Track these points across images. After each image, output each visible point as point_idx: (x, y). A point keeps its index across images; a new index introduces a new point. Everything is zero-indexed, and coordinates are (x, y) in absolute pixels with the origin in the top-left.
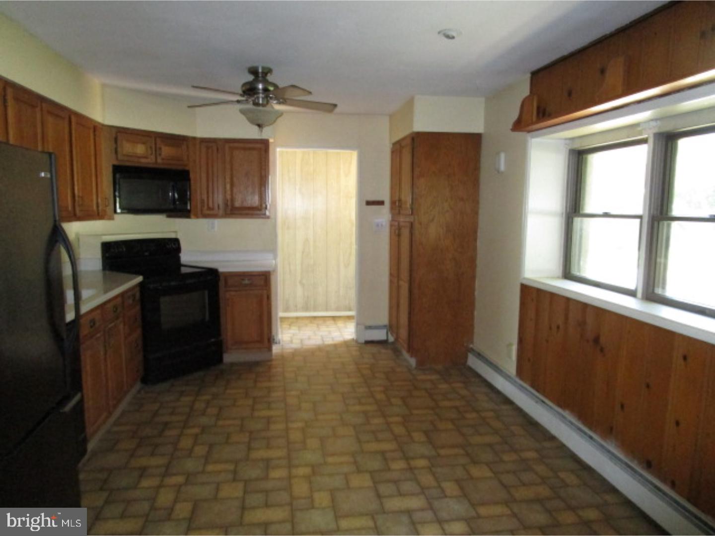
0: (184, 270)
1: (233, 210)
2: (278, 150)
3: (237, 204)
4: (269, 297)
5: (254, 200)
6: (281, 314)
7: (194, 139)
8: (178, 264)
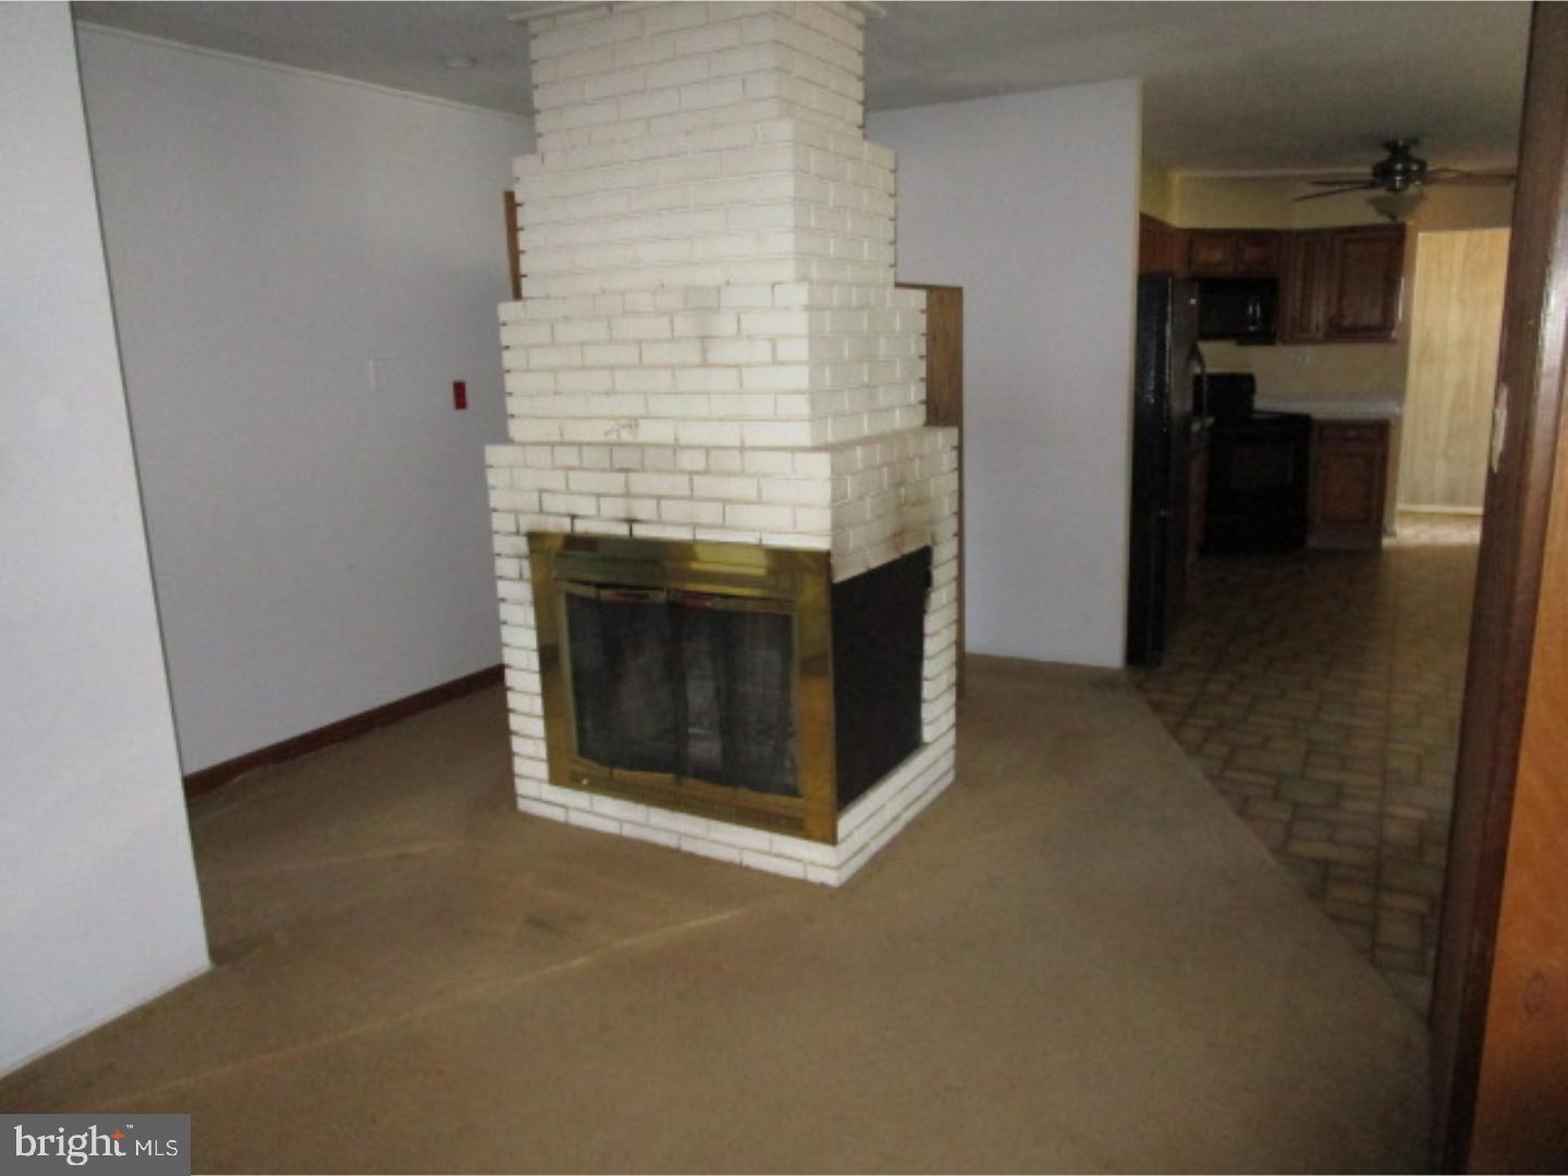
0: (1256, 416)
1: (1339, 332)
2: (1421, 235)
3: (1347, 323)
4: (1384, 459)
5: (1375, 317)
6: (1400, 506)
7: (1289, 232)
8: (1250, 409)
